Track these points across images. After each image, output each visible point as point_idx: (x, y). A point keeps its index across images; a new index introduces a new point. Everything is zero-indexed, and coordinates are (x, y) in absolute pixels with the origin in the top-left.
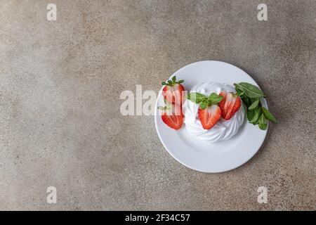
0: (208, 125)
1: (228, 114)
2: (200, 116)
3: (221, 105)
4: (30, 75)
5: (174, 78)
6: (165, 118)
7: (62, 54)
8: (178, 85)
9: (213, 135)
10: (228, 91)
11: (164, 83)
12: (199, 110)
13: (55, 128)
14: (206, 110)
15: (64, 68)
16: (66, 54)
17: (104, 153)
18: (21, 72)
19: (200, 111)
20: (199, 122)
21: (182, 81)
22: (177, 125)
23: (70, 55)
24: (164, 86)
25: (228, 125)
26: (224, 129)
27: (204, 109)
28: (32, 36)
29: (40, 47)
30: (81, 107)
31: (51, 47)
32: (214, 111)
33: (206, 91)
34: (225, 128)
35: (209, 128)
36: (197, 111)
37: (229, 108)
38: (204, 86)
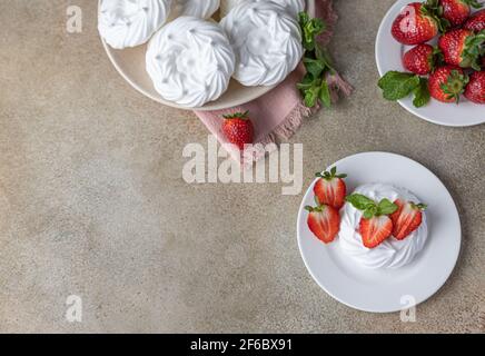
0: (371, 241)
1: (402, 232)
2: (362, 228)
3: (393, 217)
4: (109, 186)
5: (334, 170)
6: (311, 224)
7: (153, 154)
8: (337, 180)
9: (378, 257)
10: (407, 200)
11: (318, 174)
12: (362, 219)
13: (151, 263)
14: (371, 221)
15: (157, 174)
16: (160, 154)
17: (224, 294)
18: (95, 183)
19: (363, 221)
20: (359, 236)
21: (344, 176)
22: (327, 236)
23: (164, 155)
24: (317, 179)
25: (400, 247)
26: (392, 252)
27: (368, 219)
28: (107, 130)
29: (120, 147)
30: (187, 230)
31: (136, 145)
32: (382, 223)
33: (377, 193)
34: (394, 251)
35: (372, 246)
36: (359, 221)
37: (404, 223)
38: (375, 187)
